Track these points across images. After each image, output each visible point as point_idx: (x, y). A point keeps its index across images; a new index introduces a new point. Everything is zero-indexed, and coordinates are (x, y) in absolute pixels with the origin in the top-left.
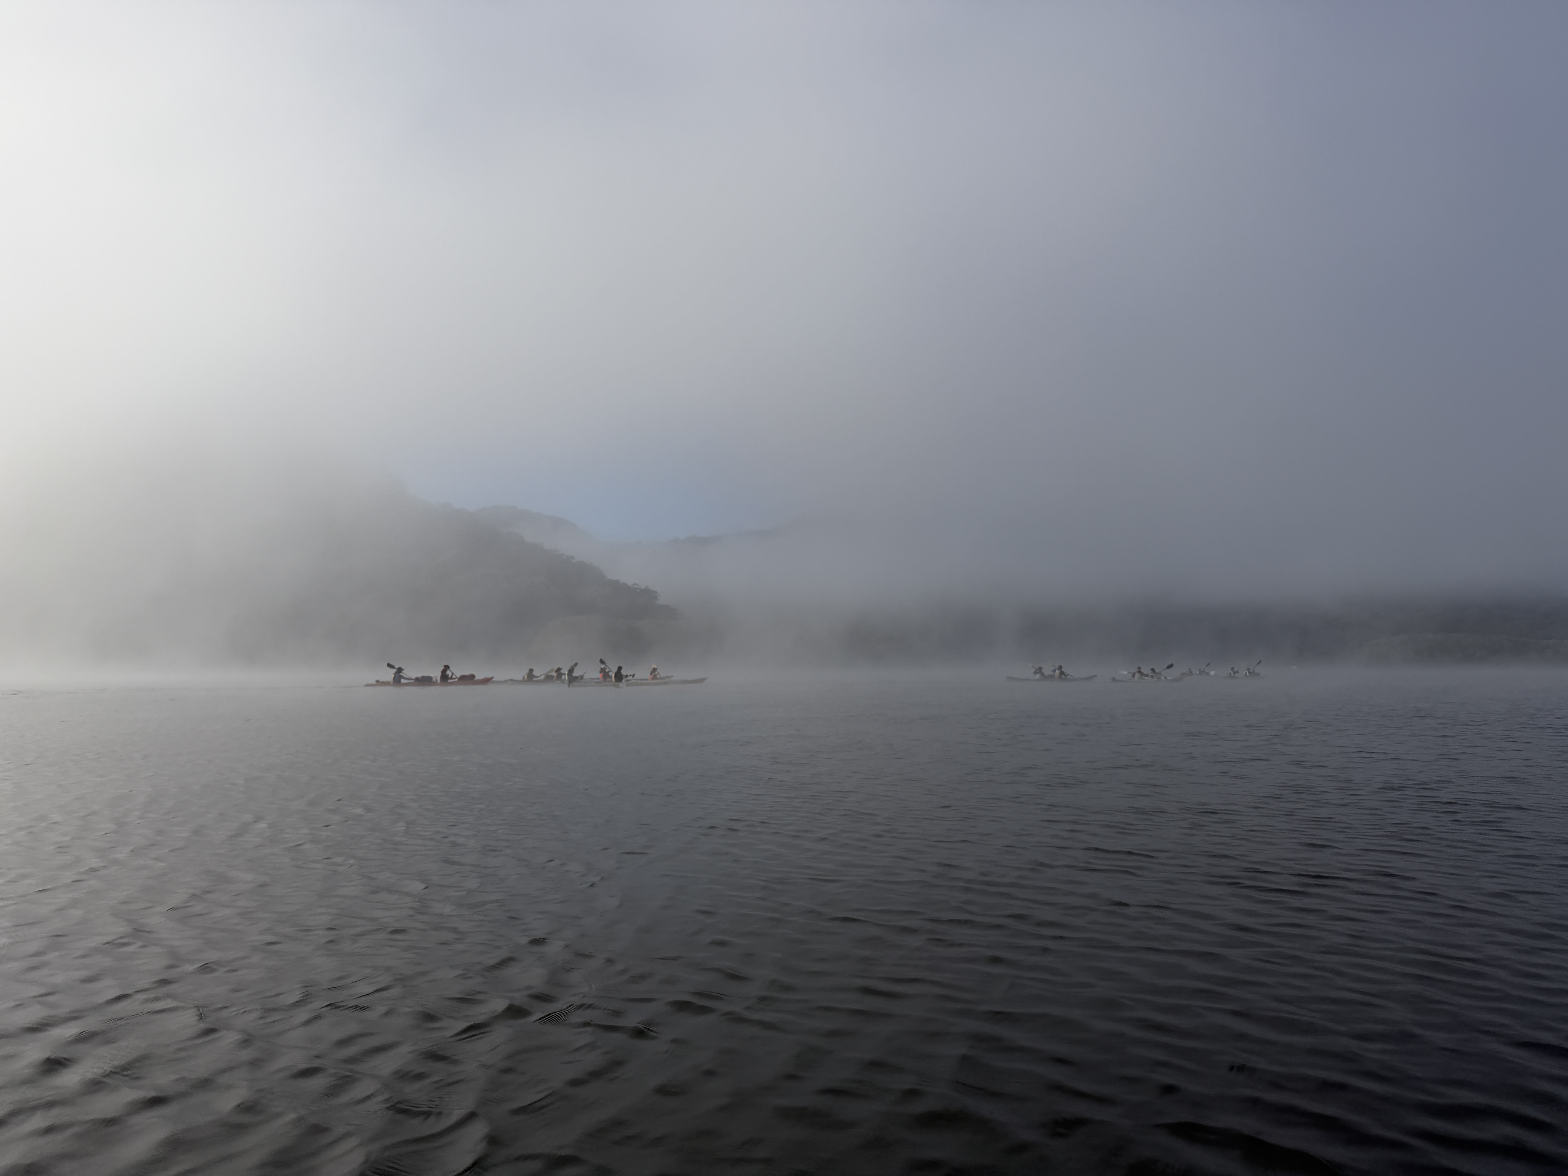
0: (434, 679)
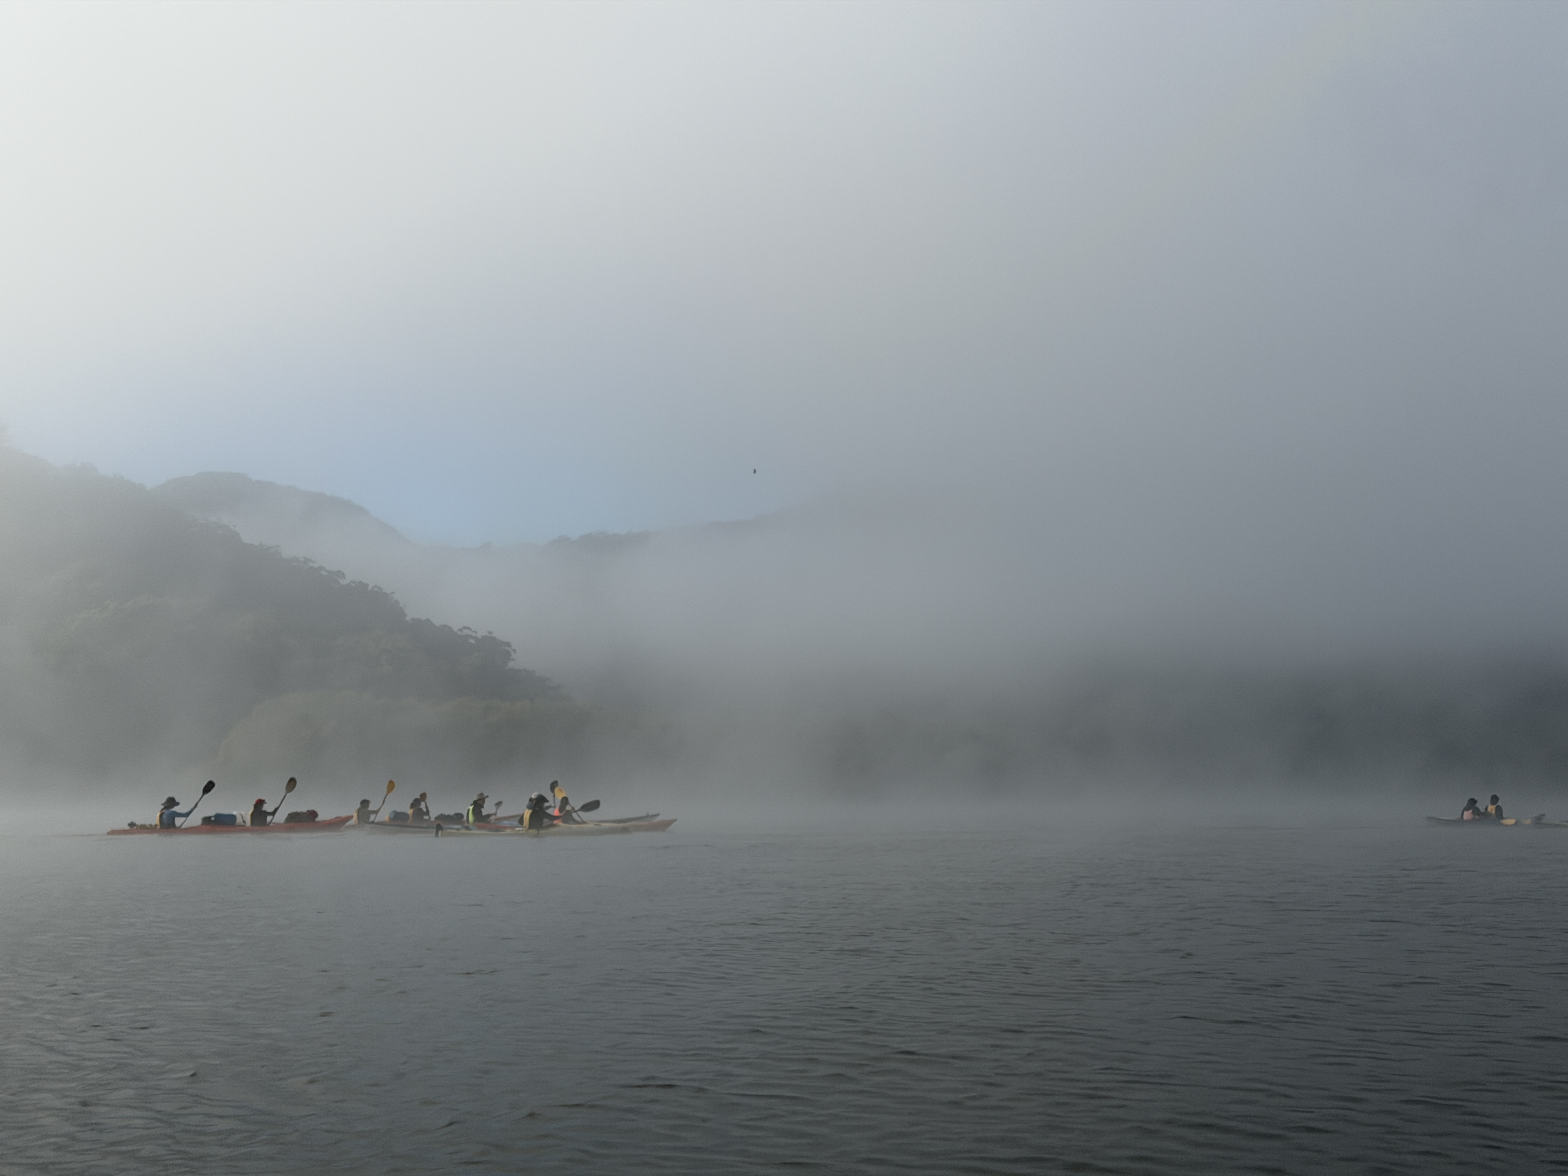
0: (239, 820)
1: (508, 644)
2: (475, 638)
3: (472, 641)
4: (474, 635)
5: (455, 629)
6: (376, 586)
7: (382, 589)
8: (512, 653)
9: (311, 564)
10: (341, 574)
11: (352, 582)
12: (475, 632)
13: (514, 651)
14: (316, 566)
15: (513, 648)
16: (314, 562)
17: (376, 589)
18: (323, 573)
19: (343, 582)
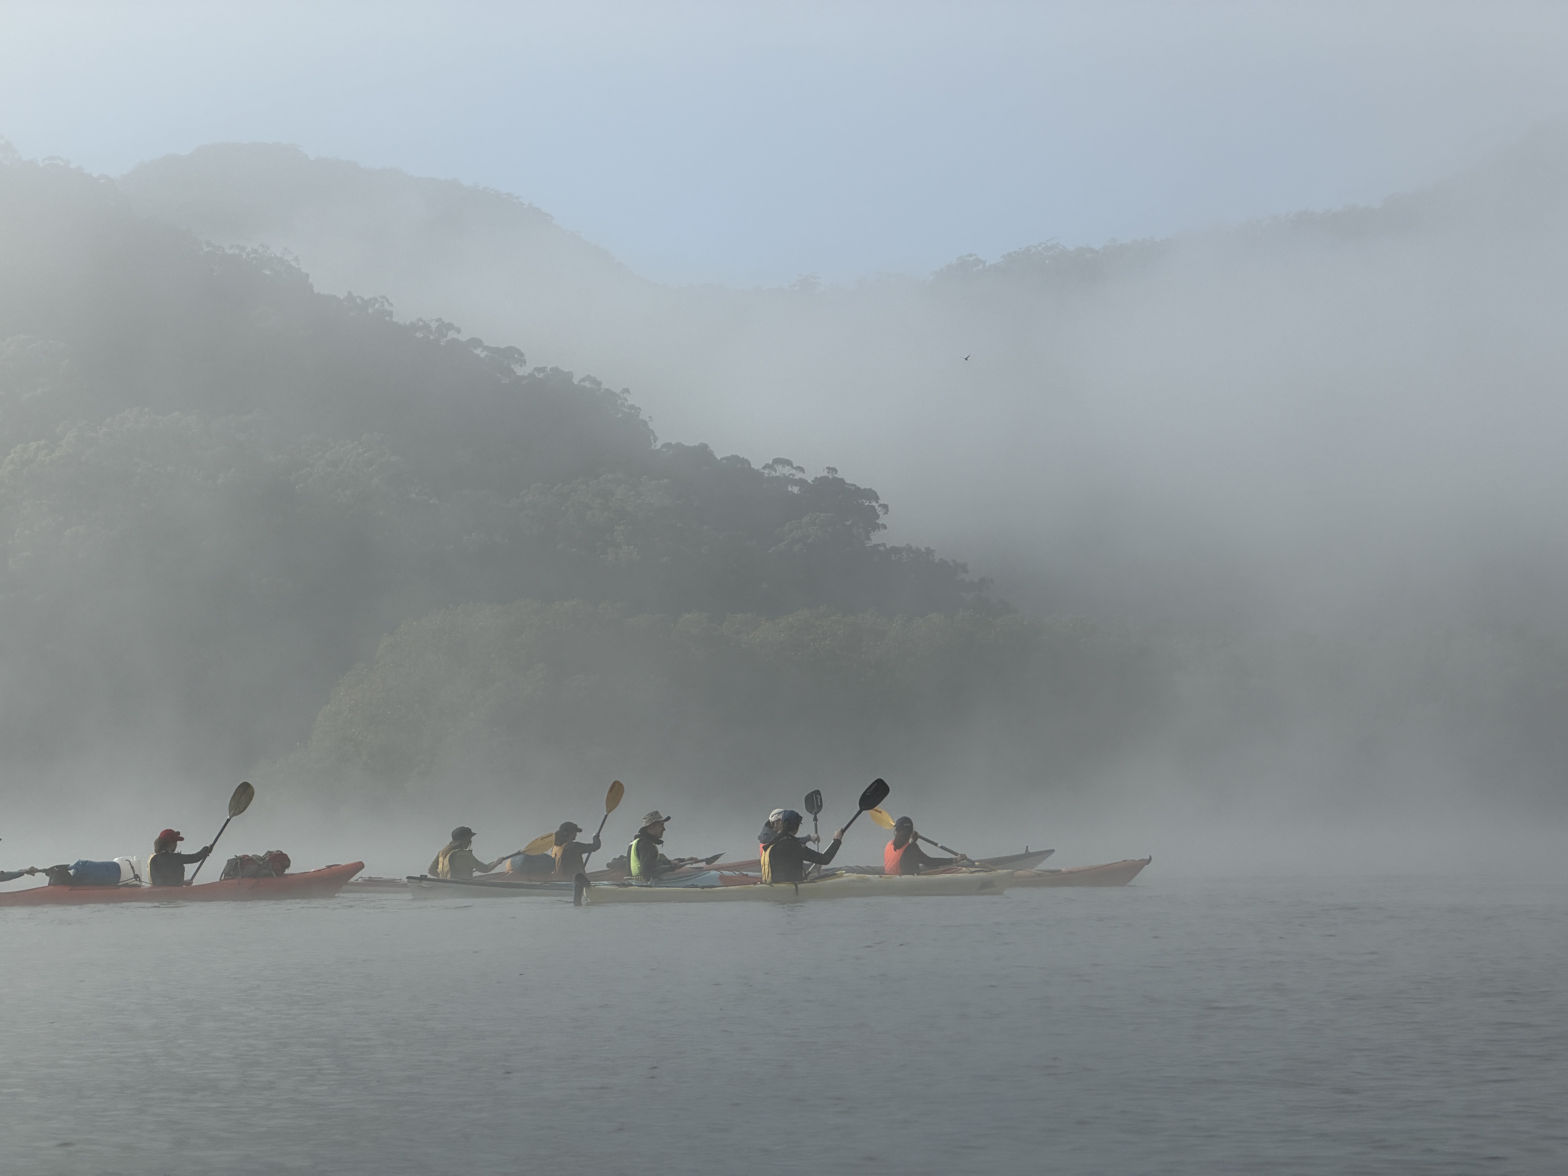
0: (126, 874)
1: (872, 495)
2: (802, 483)
3: (795, 490)
4: (799, 475)
5: (757, 465)
6: (588, 378)
7: (599, 384)
8: (881, 513)
9: (452, 335)
10: (514, 354)
11: (537, 369)
12: (801, 470)
13: (885, 507)
14: (463, 337)
15: (881, 502)
16: (459, 331)
17: (587, 384)
18: (478, 351)
19: (521, 371)
